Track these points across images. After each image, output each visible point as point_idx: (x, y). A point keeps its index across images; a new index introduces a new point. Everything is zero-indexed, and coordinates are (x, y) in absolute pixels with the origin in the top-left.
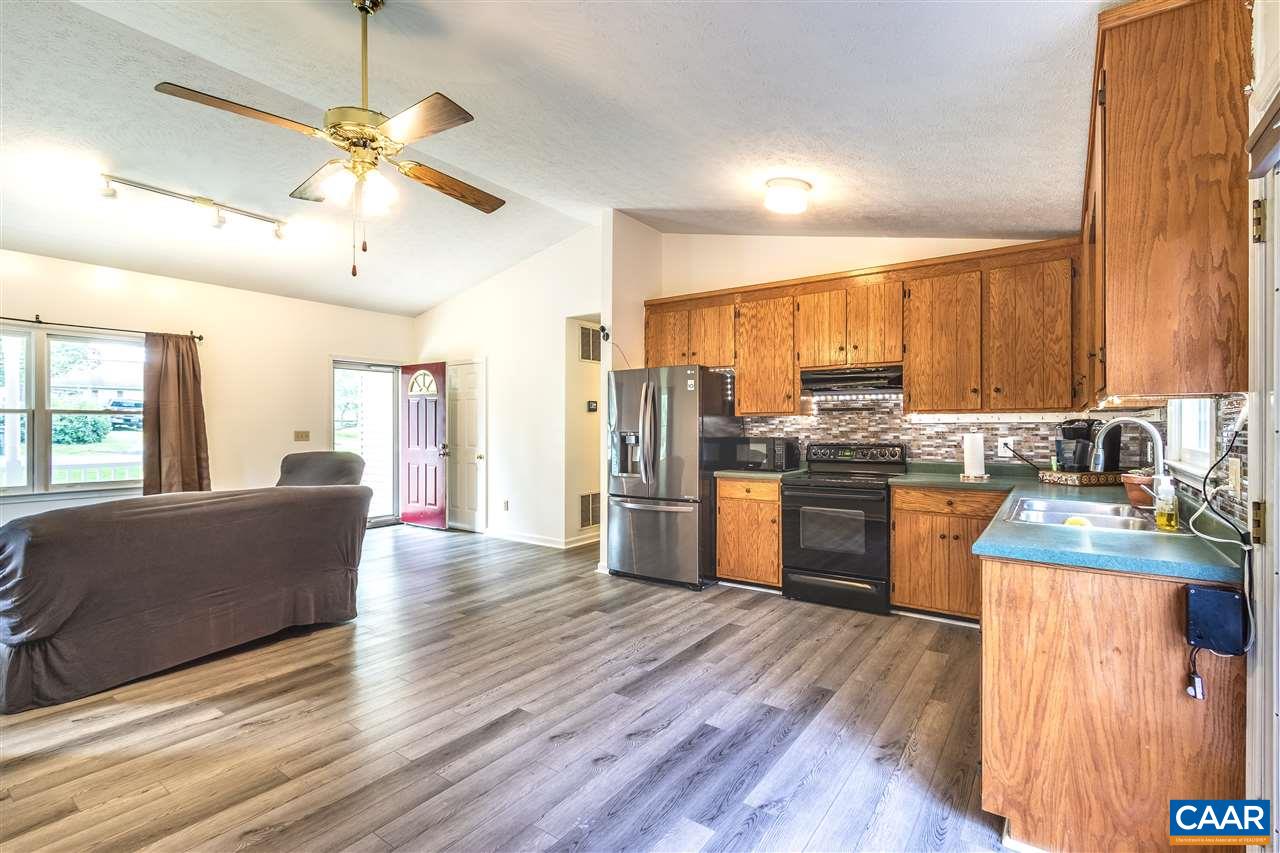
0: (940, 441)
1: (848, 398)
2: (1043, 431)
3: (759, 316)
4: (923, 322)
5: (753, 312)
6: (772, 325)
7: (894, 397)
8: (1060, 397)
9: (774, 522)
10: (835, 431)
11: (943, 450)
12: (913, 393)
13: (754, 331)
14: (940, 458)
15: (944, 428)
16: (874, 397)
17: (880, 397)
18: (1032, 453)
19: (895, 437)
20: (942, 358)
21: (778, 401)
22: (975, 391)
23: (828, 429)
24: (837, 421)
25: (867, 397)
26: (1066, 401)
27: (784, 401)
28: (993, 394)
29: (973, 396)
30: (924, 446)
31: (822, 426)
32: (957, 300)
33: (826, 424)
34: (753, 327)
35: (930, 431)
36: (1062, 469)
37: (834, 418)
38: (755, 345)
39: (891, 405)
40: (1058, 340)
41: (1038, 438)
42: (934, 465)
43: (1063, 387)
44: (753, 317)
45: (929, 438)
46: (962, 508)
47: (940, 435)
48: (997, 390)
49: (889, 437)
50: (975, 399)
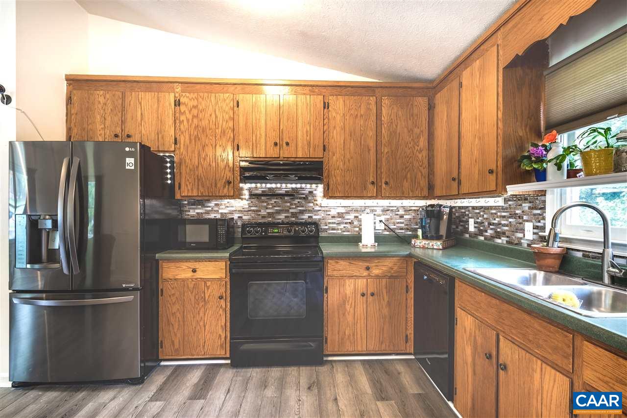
0: (340, 219)
1: (273, 186)
2: (401, 212)
3: (200, 107)
4: (338, 129)
5: (195, 103)
6: (213, 116)
7: (308, 186)
8: (422, 189)
9: (221, 298)
10: (263, 212)
11: (342, 226)
12: (331, 183)
13: (195, 121)
14: (340, 231)
15: (342, 210)
16: (294, 186)
17: (299, 186)
18: (395, 227)
19: (310, 217)
20: (352, 158)
21: (219, 185)
22: (373, 183)
23: (257, 211)
24: (265, 204)
25: (289, 186)
26: (425, 193)
27: (225, 187)
28: (384, 186)
29: (370, 186)
30: (330, 223)
31: (252, 208)
32: (361, 116)
33: (256, 206)
34: (194, 117)
35: (334, 212)
36: (425, 237)
37: (263, 202)
38: (196, 133)
39: (306, 192)
40: (421, 151)
41: (398, 216)
42: (337, 237)
43: (424, 183)
44: (195, 107)
45: (333, 217)
46: (376, 271)
47: (340, 215)
48: (386, 183)
49: (306, 216)
50: (372, 190)
